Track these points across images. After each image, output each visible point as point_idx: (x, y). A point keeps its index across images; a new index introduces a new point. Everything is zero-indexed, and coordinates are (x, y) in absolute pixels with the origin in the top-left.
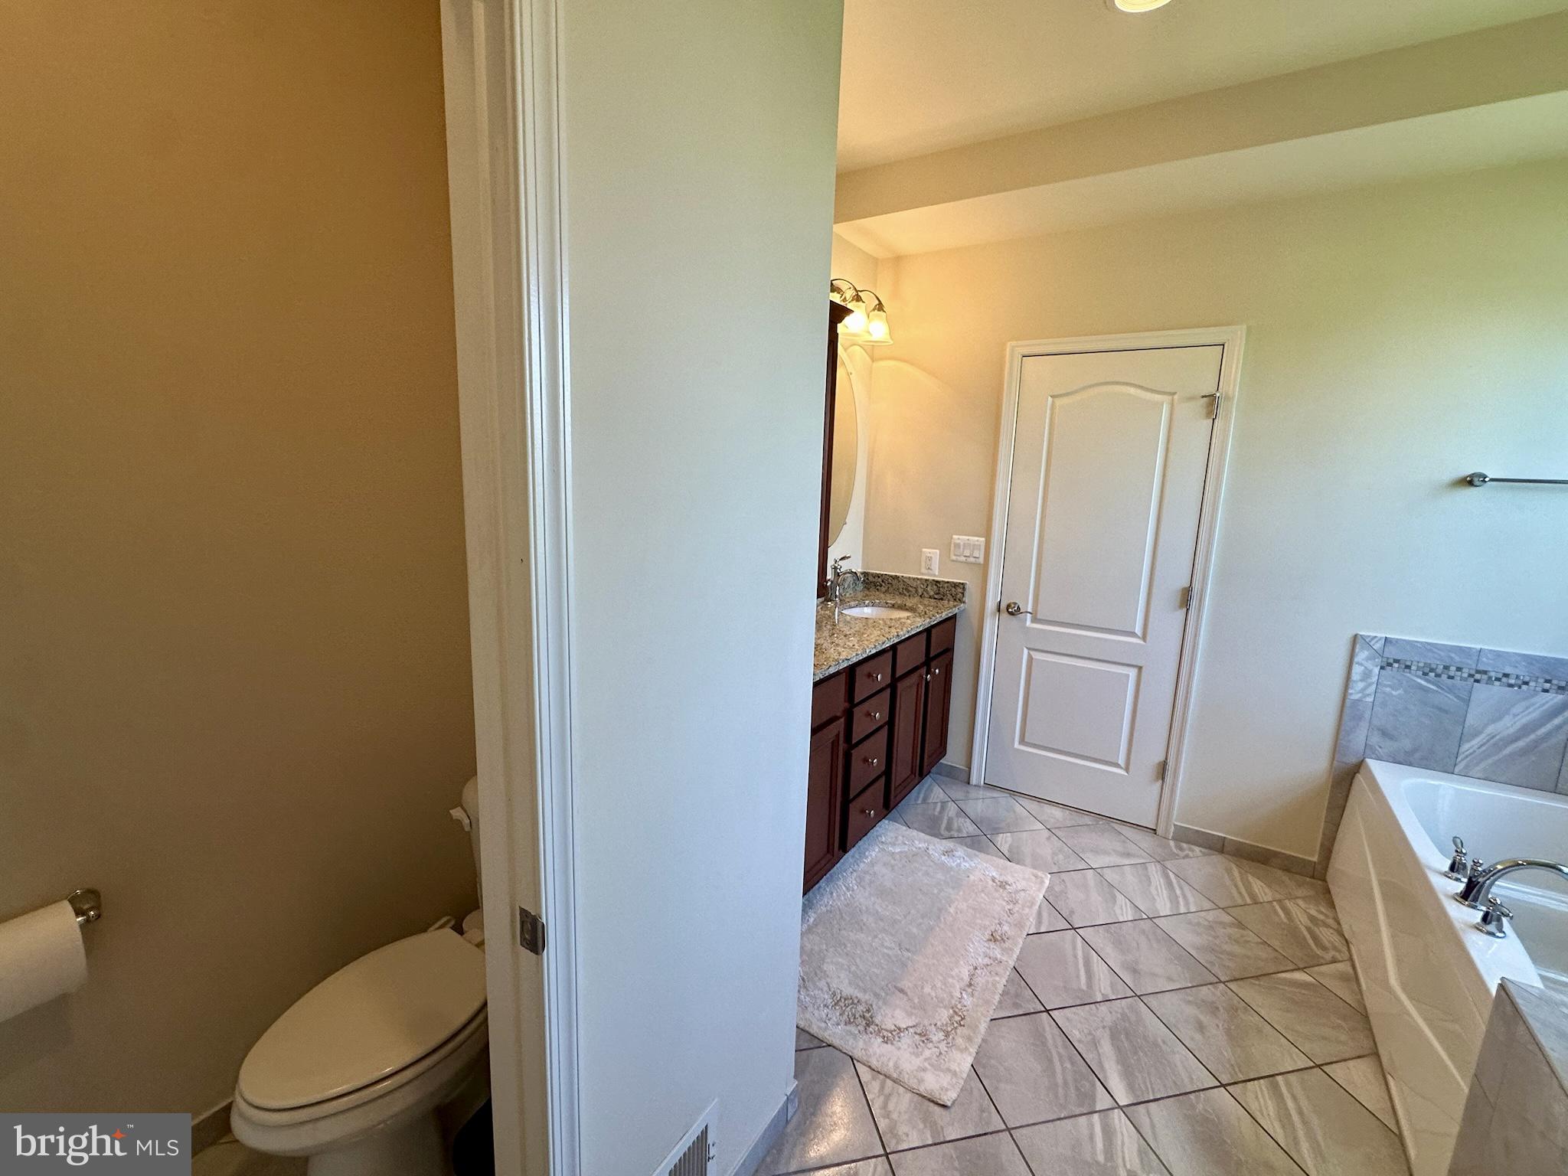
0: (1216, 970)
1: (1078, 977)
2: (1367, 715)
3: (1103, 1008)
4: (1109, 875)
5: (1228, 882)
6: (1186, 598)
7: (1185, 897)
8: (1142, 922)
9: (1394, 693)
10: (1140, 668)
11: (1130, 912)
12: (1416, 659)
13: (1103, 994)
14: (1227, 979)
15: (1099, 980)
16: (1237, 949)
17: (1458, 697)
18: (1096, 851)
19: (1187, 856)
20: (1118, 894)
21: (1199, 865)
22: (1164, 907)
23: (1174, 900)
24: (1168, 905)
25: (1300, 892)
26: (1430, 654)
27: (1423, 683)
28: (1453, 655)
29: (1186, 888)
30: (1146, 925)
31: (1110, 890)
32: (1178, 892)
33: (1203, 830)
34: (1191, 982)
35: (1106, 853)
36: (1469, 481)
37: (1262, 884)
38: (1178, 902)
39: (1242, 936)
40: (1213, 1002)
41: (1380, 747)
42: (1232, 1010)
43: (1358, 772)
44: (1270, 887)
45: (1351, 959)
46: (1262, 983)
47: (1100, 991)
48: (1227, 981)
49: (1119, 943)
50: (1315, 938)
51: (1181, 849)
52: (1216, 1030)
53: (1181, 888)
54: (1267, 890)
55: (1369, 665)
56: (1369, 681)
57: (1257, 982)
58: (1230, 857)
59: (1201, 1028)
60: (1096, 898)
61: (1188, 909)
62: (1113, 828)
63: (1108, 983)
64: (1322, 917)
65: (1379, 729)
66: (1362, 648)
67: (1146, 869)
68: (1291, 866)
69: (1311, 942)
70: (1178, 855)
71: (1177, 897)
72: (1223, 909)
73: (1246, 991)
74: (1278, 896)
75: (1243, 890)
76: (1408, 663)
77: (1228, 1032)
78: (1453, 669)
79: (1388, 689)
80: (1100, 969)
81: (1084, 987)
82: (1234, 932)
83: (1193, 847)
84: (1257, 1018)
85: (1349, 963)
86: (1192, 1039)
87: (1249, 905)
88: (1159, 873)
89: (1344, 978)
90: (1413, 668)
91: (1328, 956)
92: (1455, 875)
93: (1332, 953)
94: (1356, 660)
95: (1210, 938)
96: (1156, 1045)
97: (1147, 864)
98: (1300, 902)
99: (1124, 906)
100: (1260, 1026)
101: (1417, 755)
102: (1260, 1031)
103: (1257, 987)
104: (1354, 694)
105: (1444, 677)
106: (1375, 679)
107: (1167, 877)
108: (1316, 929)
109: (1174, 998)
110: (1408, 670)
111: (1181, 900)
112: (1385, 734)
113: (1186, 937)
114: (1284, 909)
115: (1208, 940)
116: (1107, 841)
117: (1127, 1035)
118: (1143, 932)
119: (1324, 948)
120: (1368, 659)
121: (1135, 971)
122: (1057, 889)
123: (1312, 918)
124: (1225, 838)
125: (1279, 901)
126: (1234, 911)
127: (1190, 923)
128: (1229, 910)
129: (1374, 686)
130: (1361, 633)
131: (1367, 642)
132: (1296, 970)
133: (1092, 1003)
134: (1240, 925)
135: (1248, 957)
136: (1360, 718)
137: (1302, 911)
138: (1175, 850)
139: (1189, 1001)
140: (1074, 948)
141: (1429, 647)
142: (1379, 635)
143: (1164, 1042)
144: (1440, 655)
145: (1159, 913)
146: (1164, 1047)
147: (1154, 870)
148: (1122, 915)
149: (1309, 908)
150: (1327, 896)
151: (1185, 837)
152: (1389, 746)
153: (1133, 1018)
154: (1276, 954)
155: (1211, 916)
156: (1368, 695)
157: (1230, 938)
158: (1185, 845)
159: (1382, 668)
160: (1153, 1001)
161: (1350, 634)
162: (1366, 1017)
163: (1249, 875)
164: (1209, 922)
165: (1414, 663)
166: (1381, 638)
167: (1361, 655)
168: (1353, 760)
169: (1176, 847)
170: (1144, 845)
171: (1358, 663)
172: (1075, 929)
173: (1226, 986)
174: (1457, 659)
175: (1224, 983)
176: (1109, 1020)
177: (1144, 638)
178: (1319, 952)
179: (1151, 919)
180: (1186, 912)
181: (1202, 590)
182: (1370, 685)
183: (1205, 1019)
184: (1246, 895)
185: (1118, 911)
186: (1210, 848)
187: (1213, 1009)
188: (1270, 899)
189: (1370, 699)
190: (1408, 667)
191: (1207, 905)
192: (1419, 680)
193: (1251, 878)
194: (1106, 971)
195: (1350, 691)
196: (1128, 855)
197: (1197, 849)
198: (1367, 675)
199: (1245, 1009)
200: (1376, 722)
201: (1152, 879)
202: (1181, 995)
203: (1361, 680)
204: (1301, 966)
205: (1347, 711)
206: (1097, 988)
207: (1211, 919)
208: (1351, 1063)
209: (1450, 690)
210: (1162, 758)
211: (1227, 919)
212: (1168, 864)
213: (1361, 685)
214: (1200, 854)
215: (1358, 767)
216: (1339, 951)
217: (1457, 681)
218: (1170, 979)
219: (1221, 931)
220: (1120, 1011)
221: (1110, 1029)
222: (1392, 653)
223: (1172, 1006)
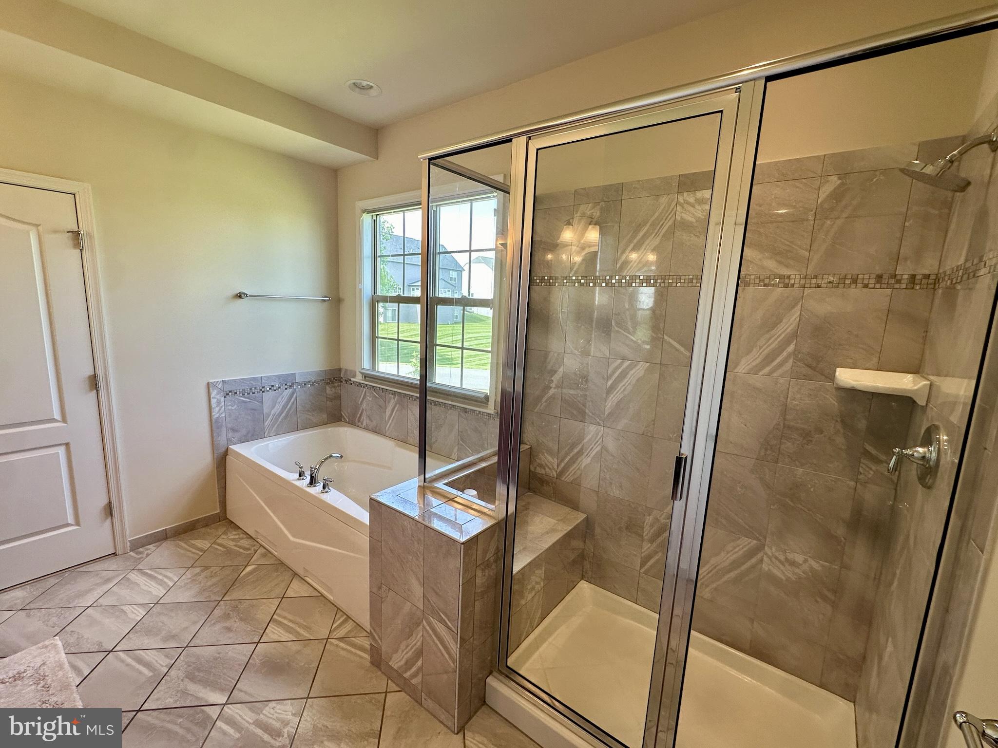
0: (213, 598)
1: (140, 673)
2: (224, 424)
3: (173, 673)
4: (104, 601)
5: (182, 551)
6: (94, 382)
7: (166, 576)
8: (154, 609)
9: (233, 408)
10: (67, 445)
11: (140, 610)
12: (238, 388)
13: (166, 666)
14: (221, 597)
15: (156, 661)
16: (214, 580)
17: (258, 401)
18: (81, 595)
19: (148, 555)
20: (123, 607)
21: (159, 554)
22: (158, 591)
23: (161, 583)
24: (160, 588)
25: (220, 531)
26: (243, 384)
27: (244, 399)
28: (252, 382)
29: (163, 571)
30: (158, 608)
31: (115, 610)
32: (160, 577)
33: (150, 533)
34: (207, 614)
35: (89, 591)
36: (239, 296)
37: (201, 541)
38: (165, 582)
39: (212, 572)
40: (225, 613)
41: (234, 438)
42: (235, 608)
43: (227, 455)
44: (205, 539)
45: (261, 545)
46: (237, 585)
47: (162, 666)
48: (223, 598)
49: (149, 632)
50: (240, 547)
51: (141, 553)
52: (235, 623)
53: (161, 574)
54: (205, 542)
55: (218, 397)
56: (221, 405)
57: (235, 587)
58: (172, 539)
59: (229, 629)
60: (109, 622)
61: (174, 581)
62: (79, 572)
63: (163, 657)
64: (237, 537)
65: (231, 429)
66: (213, 390)
67: (129, 579)
68: (208, 522)
69: (241, 550)
70: (142, 558)
71: (162, 580)
72: (191, 567)
73: (235, 595)
74: (212, 541)
75: (194, 551)
76: (235, 391)
77: (241, 619)
78: (253, 389)
79: (230, 407)
80: (149, 656)
81: (151, 674)
82: (207, 573)
83: (148, 547)
84: (247, 601)
85: (261, 548)
86: (230, 638)
87: (202, 555)
88: (139, 575)
89: (264, 556)
90: (238, 393)
91: (252, 551)
92: (301, 478)
93: (253, 549)
94: (212, 397)
95: (198, 586)
96: (216, 659)
97: (127, 576)
98: (223, 536)
99: (133, 610)
100: (251, 603)
101: (250, 435)
102: (253, 606)
103: (237, 589)
104: (215, 415)
105: (251, 393)
106: (223, 404)
107: (145, 574)
108: (239, 544)
109: (206, 628)
110: (236, 395)
111: (165, 580)
112: (234, 430)
113: (185, 596)
114: (219, 545)
115: (197, 588)
116: (82, 584)
117: (199, 670)
118: (160, 614)
119: (249, 549)
120: (218, 394)
121: (173, 637)
122: (72, 640)
123: (233, 540)
124: (166, 529)
125: (215, 543)
126: (197, 564)
127: (181, 587)
128: (195, 565)
129: (224, 407)
130: (211, 381)
131: (215, 385)
132: (246, 567)
133: (164, 677)
134: (206, 568)
135: (222, 579)
136: (222, 426)
137: (229, 540)
138: (136, 556)
139: (214, 623)
140: (123, 661)
141: (242, 381)
142: (219, 380)
143: (219, 654)
144: (247, 384)
145: (159, 596)
146: (221, 655)
147: (134, 576)
148: (138, 616)
149: (229, 536)
150: (233, 524)
151: (137, 545)
152: (237, 435)
153: (193, 660)
154: (232, 568)
155: (189, 574)
156: (222, 413)
157: (206, 578)
158: (141, 549)
159: (225, 397)
160: (196, 642)
161: (205, 383)
162: (282, 563)
163: (190, 541)
164: (190, 578)
165: (238, 390)
166: (221, 381)
167: (214, 393)
168: (224, 450)
169: (136, 553)
170: (114, 567)
171: (213, 398)
172: (111, 651)
173: (224, 601)
174: (254, 383)
175: (221, 600)
176: (181, 674)
177: (64, 420)
178: (249, 552)
179: (157, 603)
180: (174, 583)
181: (106, 375)
182: (222, 407)
183: (227, 624)
184: (198, 552)
185: (133, 616)
186: (159, 541)
187: (226, 616)
188: (210, 545)
189: (223, 415)
190: (236, 393)
191: (182, 571)
192: (242, 398)
193: (193, 542)
194: (157, 653)
195: (213, 414)
196: (108, 580)
197: (151, 546)
198: (219, 403)
199: (239, 602)
200: (229, 426)
201: (138, 582)
202: (207, 624)
203: (217, 407)
204: (246, 564)
205: (214, 425)
206: (158, 665)
207: (190, 576)
208: (291, 585)
209: (255, 400)
210: (106, 501)
211: (198, 570)
212: (140, 567)
213: (217, 409)
214: (155, 548)
215: (226, 453)
216: (254, 546)
217: (256, 394)
218: (195, 623)
219: (200, 578)
220: (183, 663)
221: (187, 677)
222: (227, 388)
223: (209, 634)
